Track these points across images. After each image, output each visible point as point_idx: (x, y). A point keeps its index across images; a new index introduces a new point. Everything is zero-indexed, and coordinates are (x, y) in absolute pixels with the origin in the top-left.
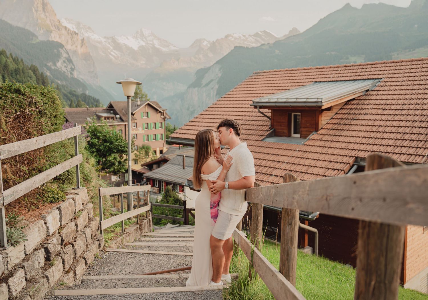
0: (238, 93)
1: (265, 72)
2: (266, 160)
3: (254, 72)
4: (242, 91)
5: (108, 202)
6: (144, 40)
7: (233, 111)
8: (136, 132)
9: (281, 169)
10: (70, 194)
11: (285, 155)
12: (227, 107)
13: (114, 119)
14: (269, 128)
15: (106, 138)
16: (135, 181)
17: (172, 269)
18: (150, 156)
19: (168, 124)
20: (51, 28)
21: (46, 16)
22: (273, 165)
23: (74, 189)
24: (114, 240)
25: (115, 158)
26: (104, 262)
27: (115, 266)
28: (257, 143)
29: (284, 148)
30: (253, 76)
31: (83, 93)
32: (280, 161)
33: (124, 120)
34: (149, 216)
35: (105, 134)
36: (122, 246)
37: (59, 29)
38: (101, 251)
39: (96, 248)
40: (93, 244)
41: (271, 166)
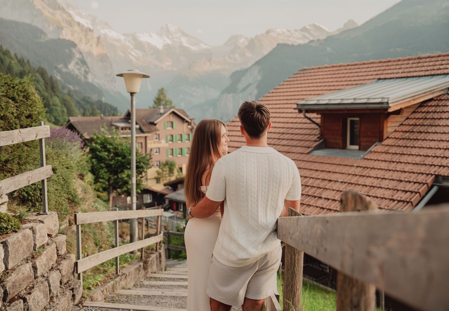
0: (278, 94)
1: (313, 69)
2: (313, 178)
3: (300, 69)
4: (284, 92)
5: (105, 230)
6: (170, 37)
8: (159, 145)
9: (333, 190)
10: (30, 221)
11: (338, 173)
14: (318, 138)
15: (118, 151)
16: (156, 203)
18: (174, 174)
20: (63, 24)
22: (322, 184)
23: (39, 214)
24: (101, 286)
28: (301, 157)
29: (338, 163)
30: (297, 74)
31: (98, 100)
32: (333, 179)
33: (145, 131)
34: (160, 249)
35: (117, 146)
36: (112, 295)
37: (71, 25)
38: (76, 305)
39: (67, 302)
40: (63, 295)
41: (321, 186)
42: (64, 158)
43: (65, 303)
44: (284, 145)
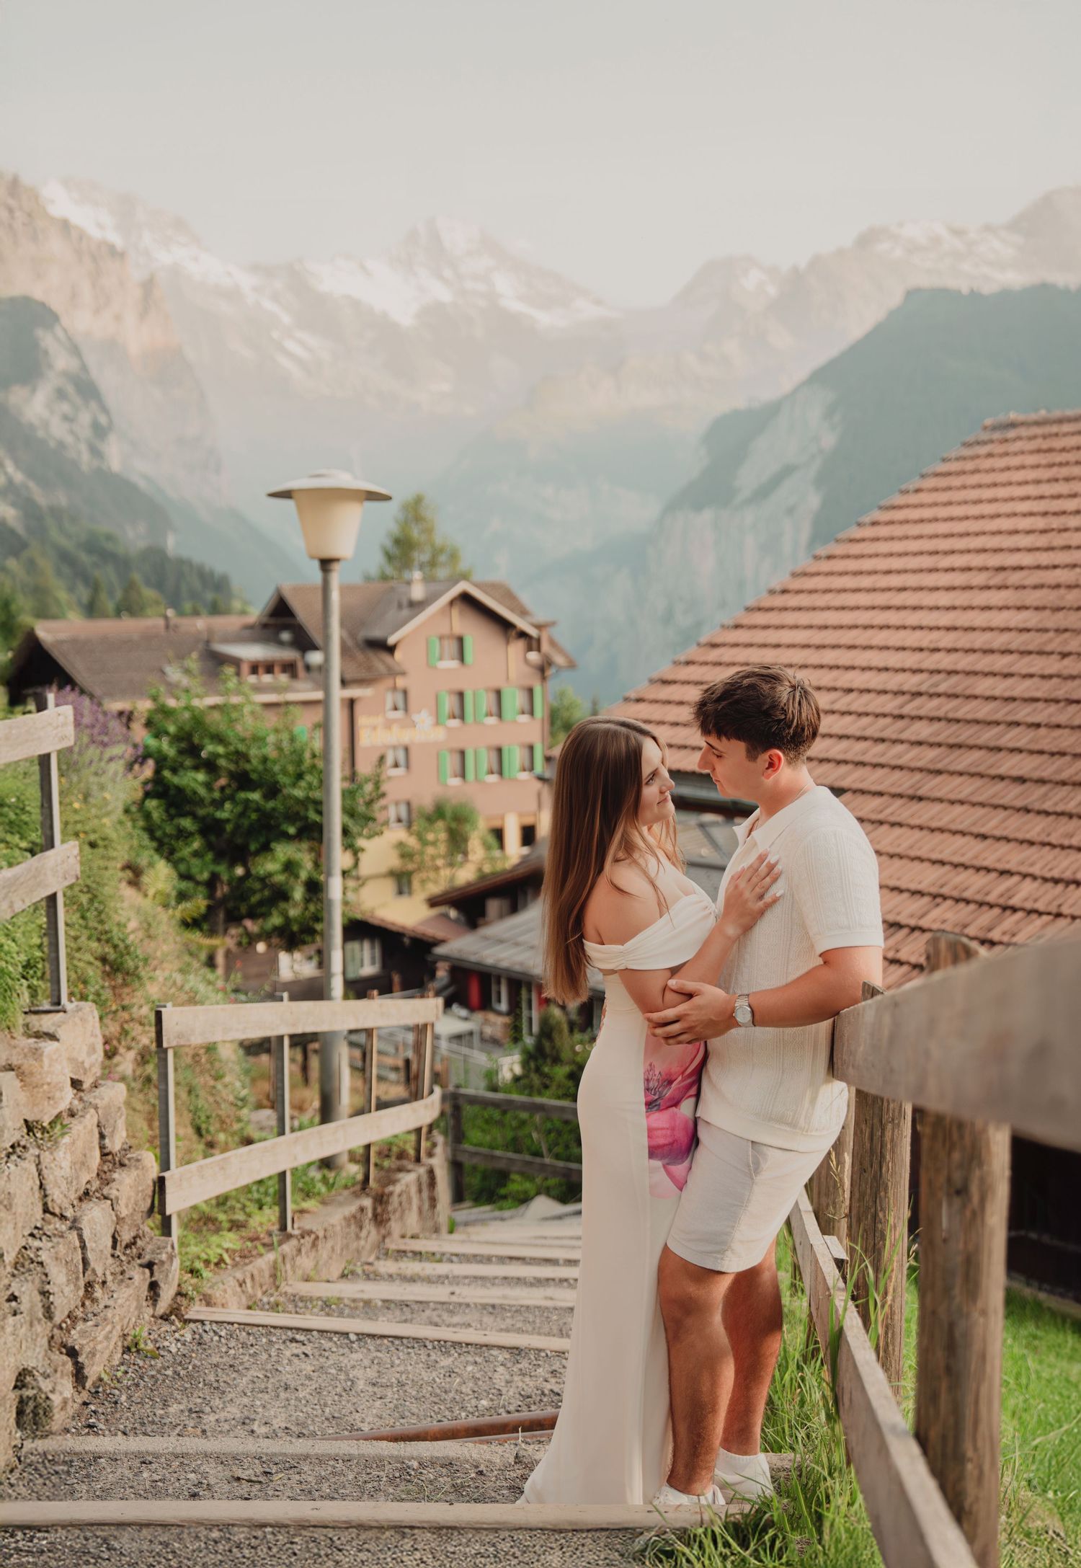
0: (898, 531)
1: (1042, 422)
2: (1033, 878)
3: (988, 421)
4: (922, 521)
5: (227, 1079)
6: (448, 273)
7: (872, 627)
8: (406, 737)
12: (843, 608)
13: (294, 675)
15: (248, 767)
16: (396, 978)
17: (495, 1419)
18: (471, 857)
19: (562, 695)
24: (235, 1265)
25: (290, 867)
26: (169, 1372)
27: (217, 1394)
28: (989, 791)
30: (978, 443)
31: (150, 548)
33: (345, 677)
34: (430, 1155)
35: (241, 747)
36: (272, 1299)
38: (161, 1317)
39: (135, 1304)
40: (122, 1281)
41: (1064, 909)
42: (76, 805)
43: (129, 1306)
44: (920, 743)
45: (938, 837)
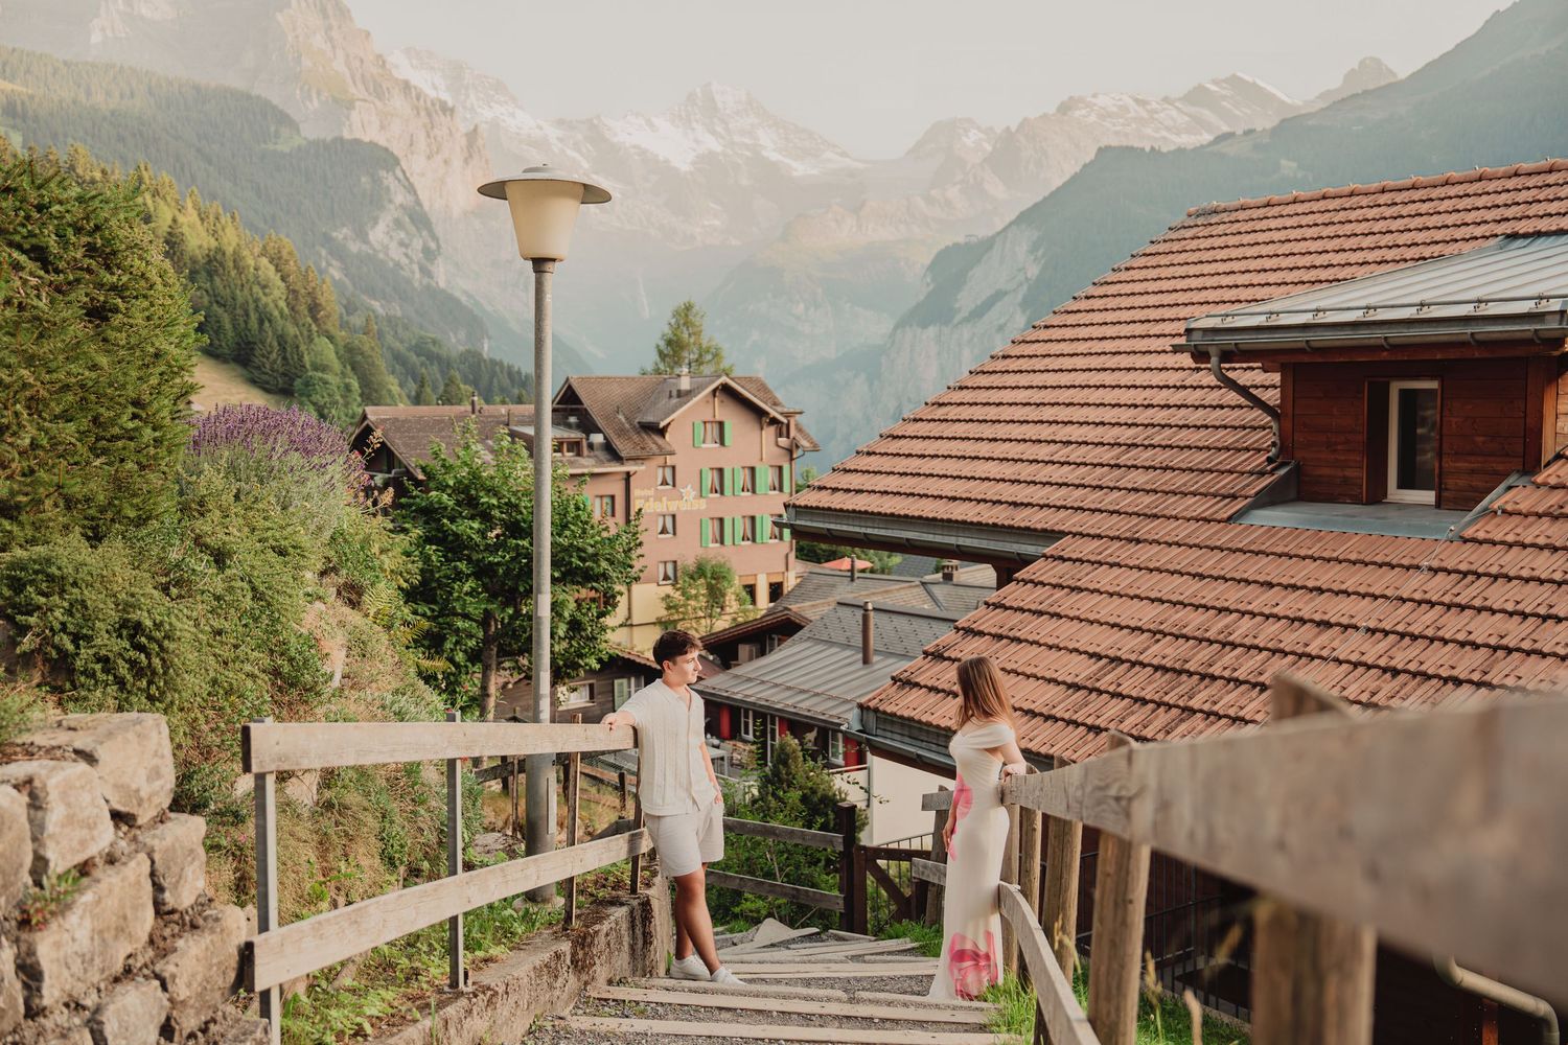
0: (1112, 303)
1: (1243, 208)
2: (1254, 615)
3: (1192, 209)
4: (1133, 294)
6: (719, 128)
8: (673, 507)
9: (1339, 662)
11: (1357, 594)
12: (1062, 370)
13: (579, 454)
14: (1270, 460)
15: (519, 517)
18: (728, 610)
20: (352, 90)
21: (331, 39)
22: (1291, 639)
24: (378, 1038)
28: (1205, 533)
29: (1353, 557)
30: (1185, 228)
31: (468, 351)
32: (1333, 621)
33: (623, 454)
34: (647, 885)
35: (514, 500)
37: (379, 92)
41: (1286, 646)
44: (1136, 490)
45: (1156, 576)
